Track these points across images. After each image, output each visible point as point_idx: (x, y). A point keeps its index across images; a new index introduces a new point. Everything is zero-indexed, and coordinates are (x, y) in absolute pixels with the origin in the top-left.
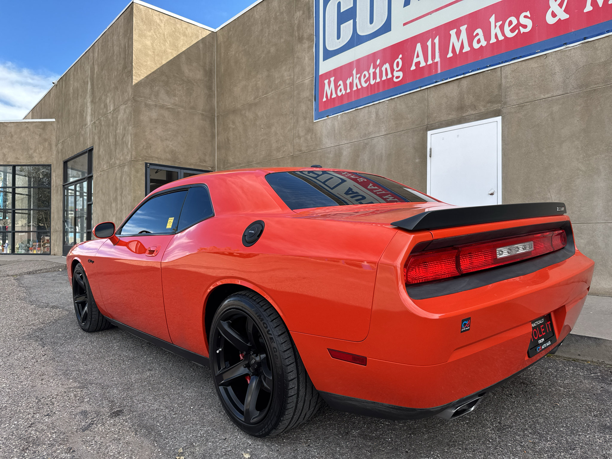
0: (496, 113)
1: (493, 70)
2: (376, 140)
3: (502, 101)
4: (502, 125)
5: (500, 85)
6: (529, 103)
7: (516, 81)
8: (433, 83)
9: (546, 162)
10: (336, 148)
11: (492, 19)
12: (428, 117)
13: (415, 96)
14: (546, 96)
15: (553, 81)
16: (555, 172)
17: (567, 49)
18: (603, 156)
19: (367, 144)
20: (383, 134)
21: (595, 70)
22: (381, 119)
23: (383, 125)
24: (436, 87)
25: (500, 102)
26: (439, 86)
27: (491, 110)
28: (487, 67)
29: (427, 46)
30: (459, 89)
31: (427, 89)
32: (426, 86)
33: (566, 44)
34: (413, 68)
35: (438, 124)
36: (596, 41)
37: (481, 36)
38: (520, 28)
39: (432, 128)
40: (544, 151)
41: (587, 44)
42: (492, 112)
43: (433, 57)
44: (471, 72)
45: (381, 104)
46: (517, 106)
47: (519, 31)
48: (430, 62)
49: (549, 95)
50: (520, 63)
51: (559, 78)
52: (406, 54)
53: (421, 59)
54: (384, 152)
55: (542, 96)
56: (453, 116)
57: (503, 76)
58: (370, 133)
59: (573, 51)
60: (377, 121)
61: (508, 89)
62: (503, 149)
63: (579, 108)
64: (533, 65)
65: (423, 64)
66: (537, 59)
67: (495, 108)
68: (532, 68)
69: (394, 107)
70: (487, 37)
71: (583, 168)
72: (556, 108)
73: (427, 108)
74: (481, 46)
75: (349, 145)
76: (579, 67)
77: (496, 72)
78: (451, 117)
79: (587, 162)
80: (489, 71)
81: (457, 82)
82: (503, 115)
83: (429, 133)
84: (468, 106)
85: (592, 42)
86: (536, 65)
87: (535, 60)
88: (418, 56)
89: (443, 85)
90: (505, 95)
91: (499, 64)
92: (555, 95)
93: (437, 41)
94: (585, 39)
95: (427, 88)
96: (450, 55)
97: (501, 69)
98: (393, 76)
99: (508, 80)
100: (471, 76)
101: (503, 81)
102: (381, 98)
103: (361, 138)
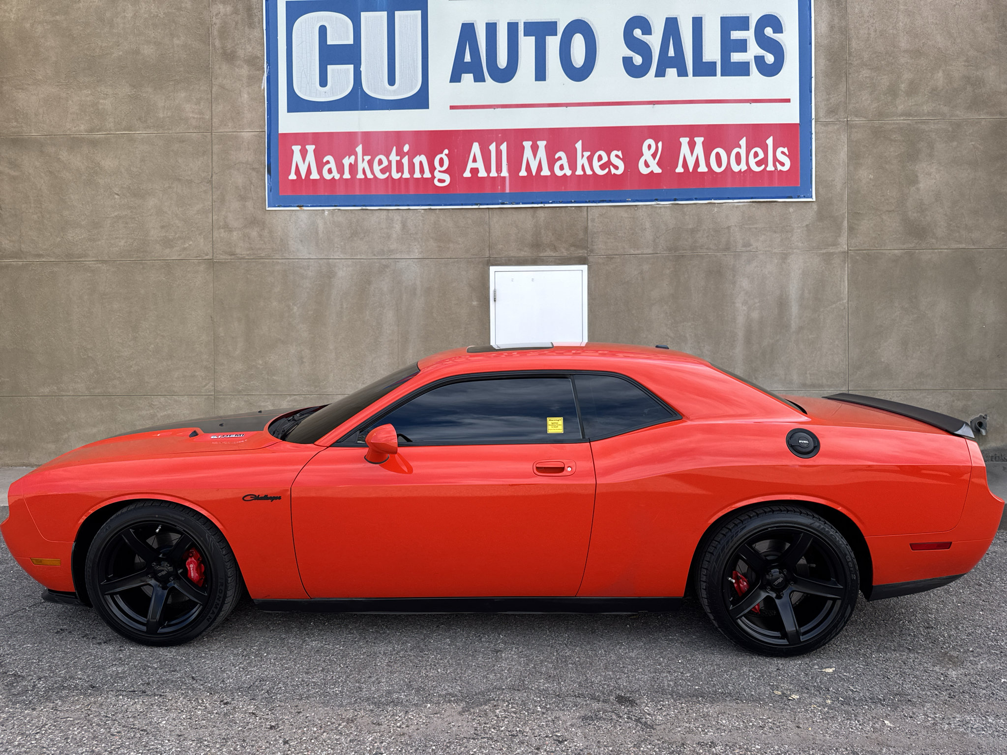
0: (581, 261)
1: (578, 208)
2: (402, 264)
3: (589, 248)
4: (588, 276)
5: (586, 228)
6: (618, 256)
7: (605, 227)
8: (498, 204)
9: (636, 324)
10: (321, 262)
11: (579, 145)
12: (490, 248)
13: (469, 214)
14: (636, 252)
15: (643, 237)
16: (645, 336)
17: (657, 206)
18: (690, 324)
19: (386, 266)
20: (416, 257)
21: (684, 235)
22: (411, 234)
23: (416, 244)
24: (502, 210)
25: (586, 248)
26: (505, 209)
27: (575, 255)
28: (571, 202)
29: (490, 151)
30: (534, 221)
31: (488, 210)
32: (487, 204)
33: (656, 200)
34: (467, 174)
35: (505, 260)
36: (685, 206)
37: (564, 161)
38: (611, 167)
39: (496, 263)
40: (634, 312)
41: (677, 206)
42: (576, 258)
43: (499, 169)
44: (551, 203)
45: (411, 211)
46: (605, 256)
47: (610, 170)
48: (493, 174)
49: (639, 252)
50: (609, 208)
51: (649, 235)
52: (456, 150)
53: (480, 165)
54: (418, 283)
55: (632, 252)
56: (526, 253)
57: (589, 218)
58: (391, 251)
59: (663, 210)
60: (404, 236)
61: (595, 235)
62: (589, 304)
63: (668, 271)
64: (623, 213)
65: (482, 173)
66: (627, 208)
67: (581, 255)
68: (622, 217)
69: (435, 222)
70: (573, 165)
71: (672, 335)
72: (646, 267)
73: (488, 234)
74: (565, 174)
75: (350, 262)
76: (669, 228)
77: (581, 211)
78: (522, 254)
79: (675, 329)
80: (573, 208)
81: (531, 210)
82: (589, 265)
83: (492, 269)
84: (546, 244)
85: (681, 206)
86: (626, 215)
87: (625, 208)
88: (475, 160)
89: (511, 209)
90: (592, 241)
91: (586, 202)
92: (645, 252)
93: (504, 147)
94: (675, 200)
95: (489, 208)
96: (523, 173)
97: (587, 209)
98: (433, 177)
99: (595, 224)
100: (551, 208)
101: (590, 224)
102: (413, 204)
103: (374, 255)
